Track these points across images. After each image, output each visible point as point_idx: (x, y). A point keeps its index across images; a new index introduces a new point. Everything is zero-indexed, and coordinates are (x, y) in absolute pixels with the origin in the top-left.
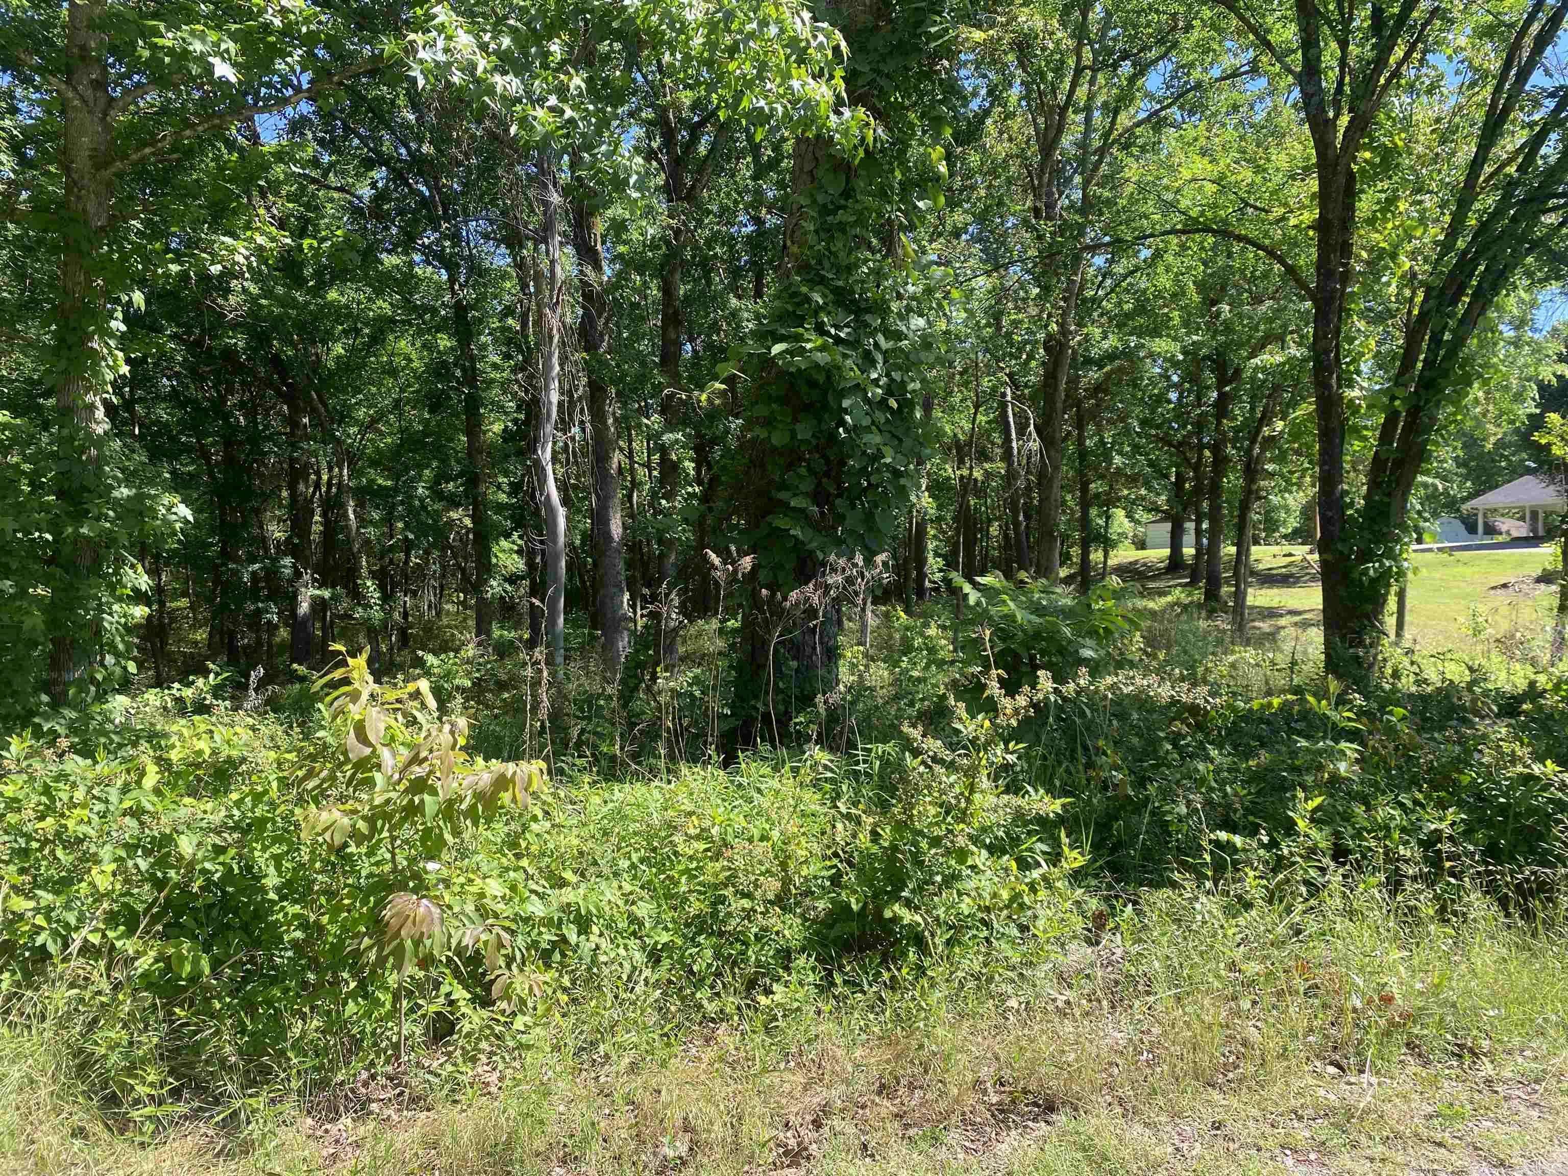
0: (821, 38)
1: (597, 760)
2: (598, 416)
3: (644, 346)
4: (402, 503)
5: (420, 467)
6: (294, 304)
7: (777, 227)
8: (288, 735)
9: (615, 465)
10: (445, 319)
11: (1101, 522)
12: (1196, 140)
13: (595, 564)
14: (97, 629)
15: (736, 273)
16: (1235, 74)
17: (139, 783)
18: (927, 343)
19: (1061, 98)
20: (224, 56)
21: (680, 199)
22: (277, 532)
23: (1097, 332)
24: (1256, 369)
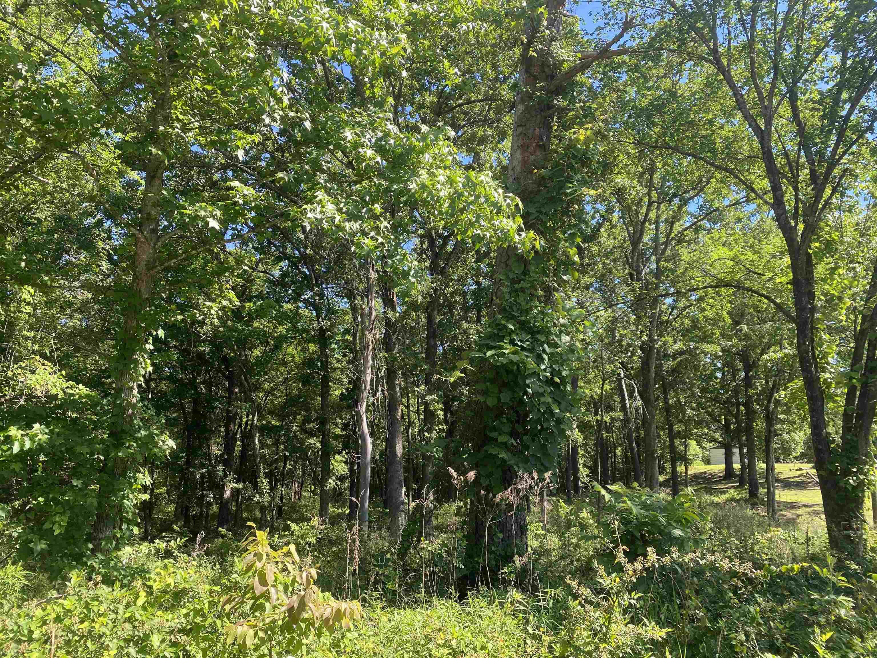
0: (508, 201)
1: (385, 593)
2: (391, 386)
3: (417, 349)
4: (284, 435)
5: (295, 414)
6: (236, 330)
7: (489, 286)
8: (213, 569)
9: (400, 414)
10: (313, 336)
11: (682, 448)
12: (719, 238)
13: (387, 469)
14: (121, 508)
15: (466, 310)
16: (737, 203)
17: (135, 602)
18: (572, 350)
19: (641, 218)
20: (214, 217)
21: (438, 274)
22: (216, 450)
23: (670, 340)
24: (767, 361)
